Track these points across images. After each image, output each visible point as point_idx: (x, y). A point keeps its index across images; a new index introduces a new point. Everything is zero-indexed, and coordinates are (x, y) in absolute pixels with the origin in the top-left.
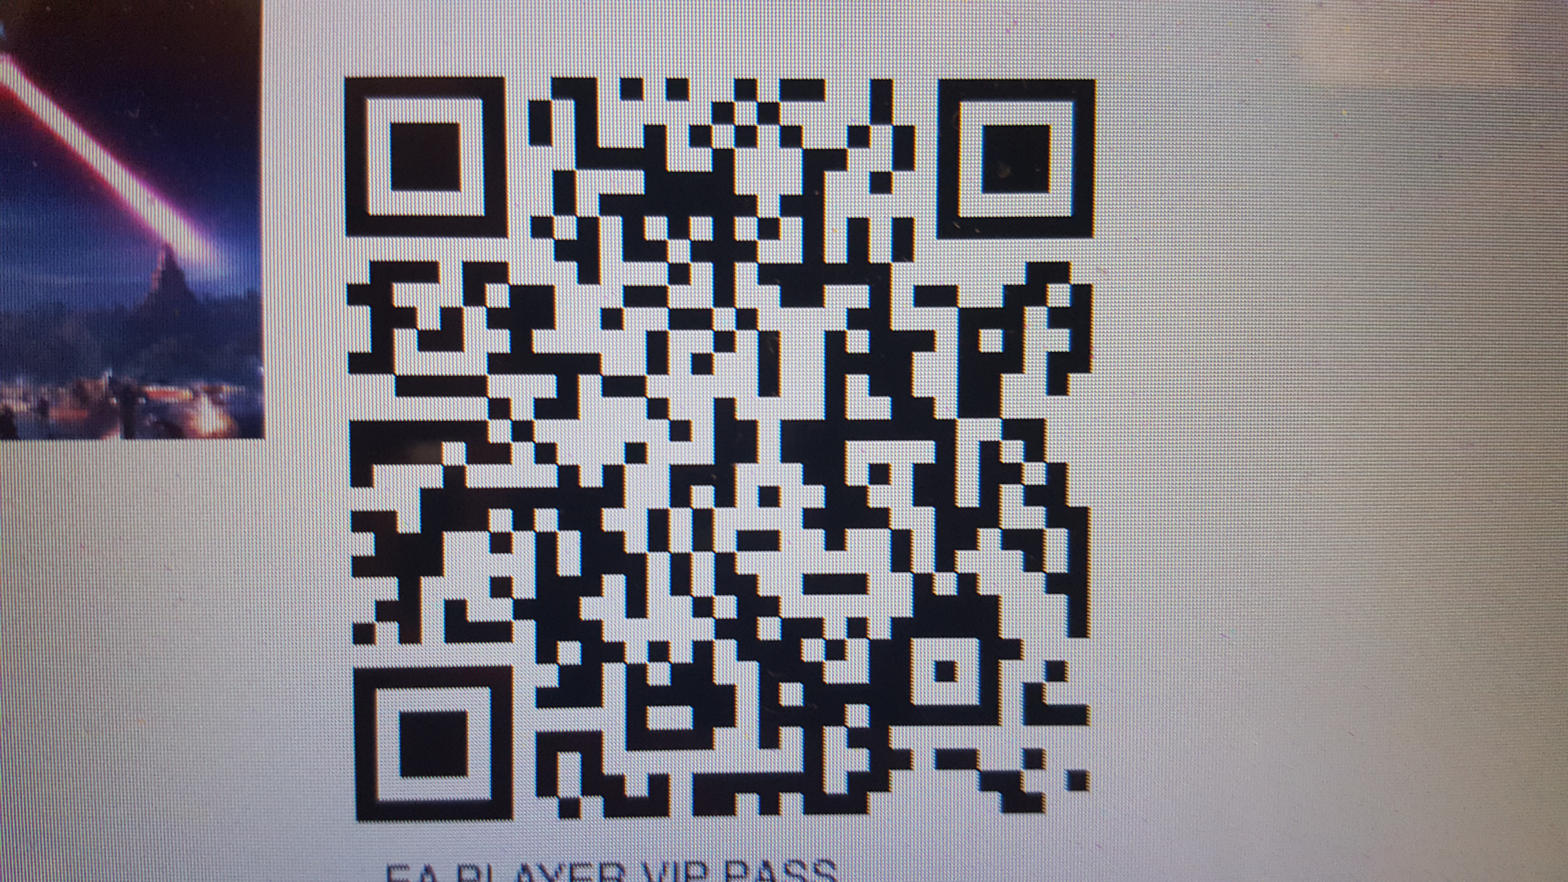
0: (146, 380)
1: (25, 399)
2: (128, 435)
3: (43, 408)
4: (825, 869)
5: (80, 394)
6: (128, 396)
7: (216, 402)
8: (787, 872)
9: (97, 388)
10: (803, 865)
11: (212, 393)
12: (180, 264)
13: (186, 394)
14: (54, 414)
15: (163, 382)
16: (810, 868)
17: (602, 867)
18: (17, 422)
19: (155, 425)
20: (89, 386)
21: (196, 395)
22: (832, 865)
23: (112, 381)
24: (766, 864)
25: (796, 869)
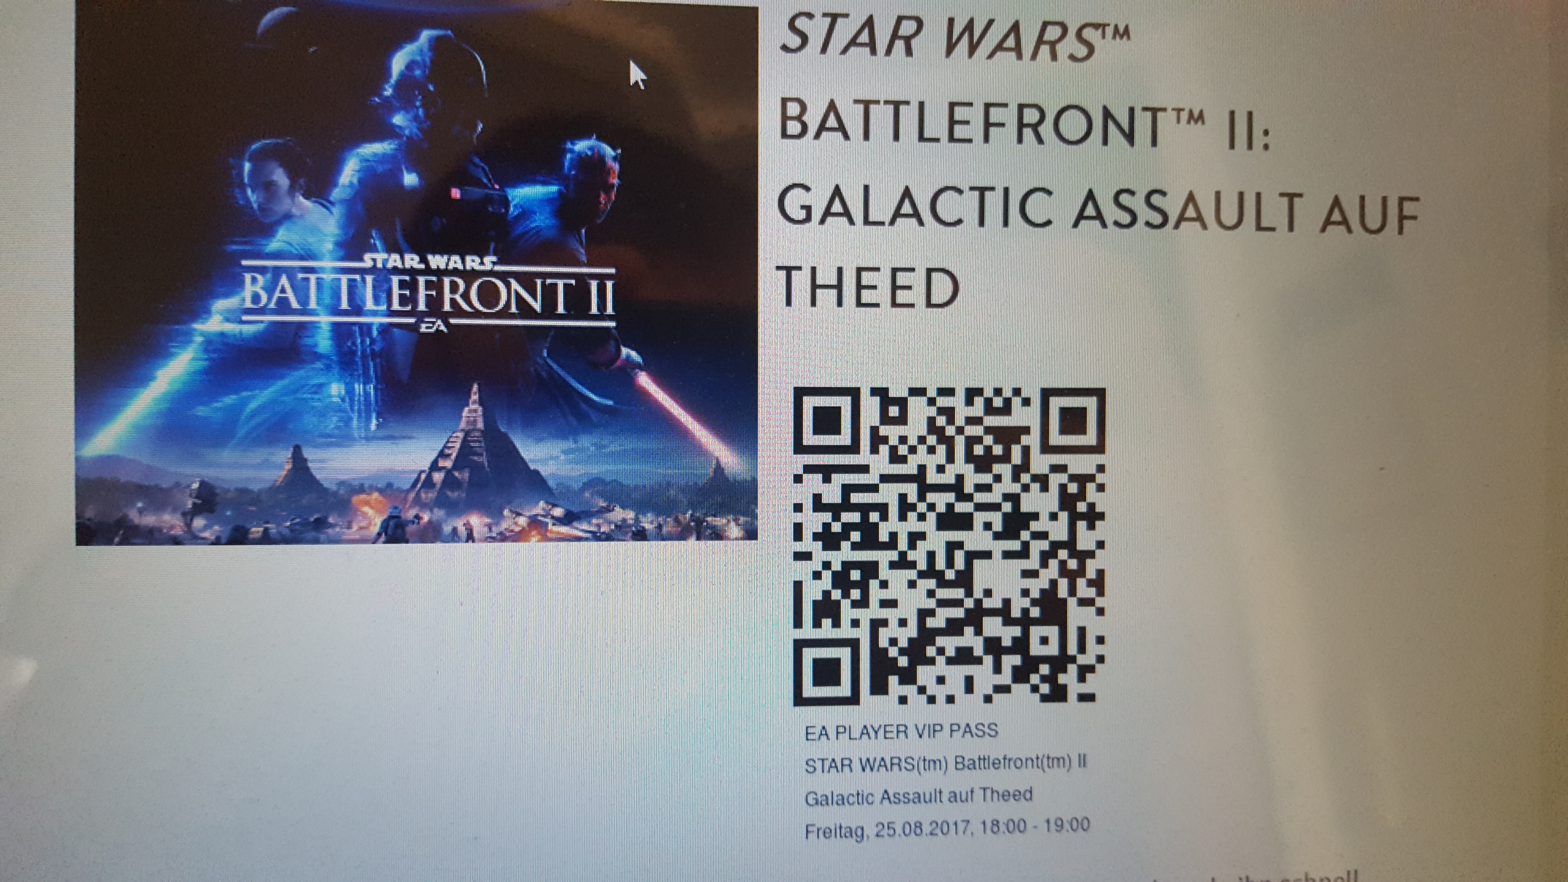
0: (706, 515)
1: (652, 523)
2: (698, 539)
3: (660, 527)
4: (993, 727)
5: (677, 520)
6: (699, 522)
7: (738, 524)
8: (977, 728)
9: (685, 518)
10: (984, 726)
11: (736, 520)
12: (723, 466)
13: (724, 521)
14: (665, 530)
15: (715, 516)
16: (986, 726)
17: (898, 726)
18: (647, 533)
19: (710, 534)
20: (681, 517)
21: (729, 521)
22: (996, 725)
23: (692, 515)
24: (968, 725)
25: (980, 727)
